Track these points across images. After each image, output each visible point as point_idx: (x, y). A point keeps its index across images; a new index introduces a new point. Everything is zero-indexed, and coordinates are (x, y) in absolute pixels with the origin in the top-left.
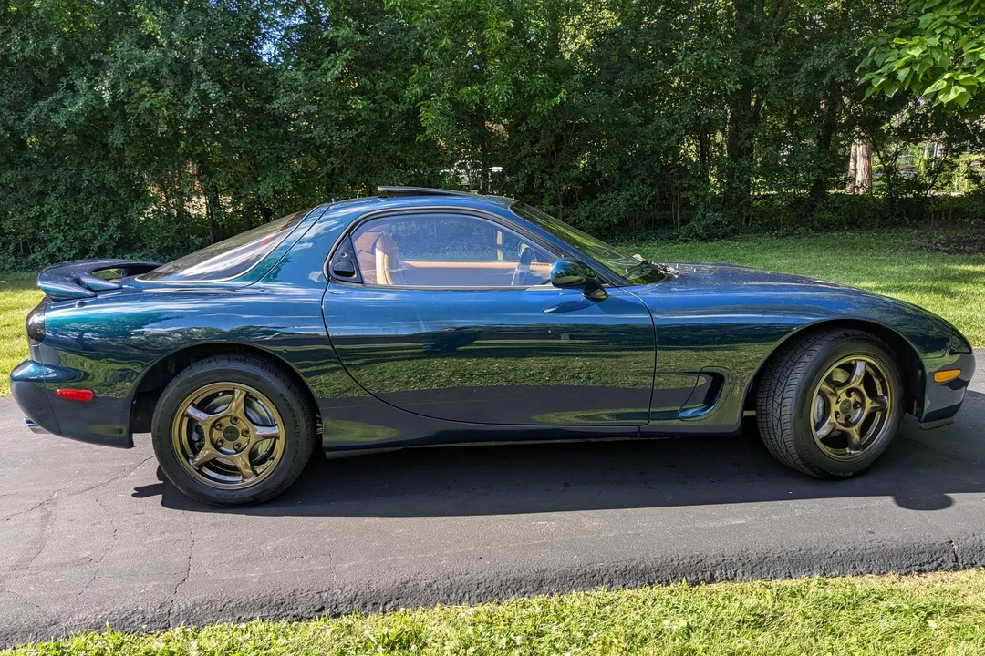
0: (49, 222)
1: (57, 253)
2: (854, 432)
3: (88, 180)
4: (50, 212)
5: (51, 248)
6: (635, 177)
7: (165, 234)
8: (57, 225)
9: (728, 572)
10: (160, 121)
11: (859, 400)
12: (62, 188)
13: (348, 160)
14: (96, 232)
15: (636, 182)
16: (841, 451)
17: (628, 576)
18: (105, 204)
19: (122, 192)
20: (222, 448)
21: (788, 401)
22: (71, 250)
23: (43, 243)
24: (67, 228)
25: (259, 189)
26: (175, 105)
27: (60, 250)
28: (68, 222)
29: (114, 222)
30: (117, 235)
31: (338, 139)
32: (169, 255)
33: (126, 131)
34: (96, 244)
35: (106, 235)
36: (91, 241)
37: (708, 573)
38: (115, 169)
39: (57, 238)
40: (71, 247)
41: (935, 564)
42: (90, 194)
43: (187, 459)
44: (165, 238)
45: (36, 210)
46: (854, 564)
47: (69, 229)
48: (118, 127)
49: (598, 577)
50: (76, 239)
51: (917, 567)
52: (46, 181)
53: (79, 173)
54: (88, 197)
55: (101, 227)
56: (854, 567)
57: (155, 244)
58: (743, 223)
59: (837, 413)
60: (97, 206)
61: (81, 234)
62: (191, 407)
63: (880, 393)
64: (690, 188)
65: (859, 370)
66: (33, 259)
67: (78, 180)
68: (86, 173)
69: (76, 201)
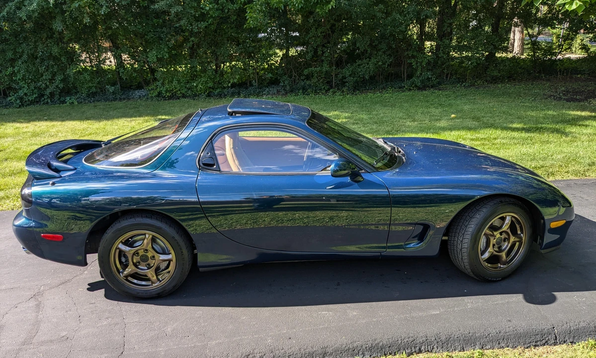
0: (18, 77)
1: (24, 97)
2: (504, 254)
3: (42, 52)
4: (19, 71)
5: (21, 93)
6: (379, 50)
7: (90, 85)
8: (23, 79)
9: (429, 347)
10: (85, 15)
11: (507, 237)
12: (25, 57)
13: (203, 39)
14: (48, 83)
15: (380, 53)
16: (494, 266)
17: (373, 350)
18: (53, 66)
19: (62, 59)
20: (139, 266)
21: (466, 241)
22: (33, 95)
23: (16, 91)
24: (30, 81)
25: (148, 57)
26: (94, 5)
27: (26, 94)
28: (30, 77)
29: (59, 78)
30: (61, 86)
31: (196, 28)
32: (94, 97)
33: (64, 21)
34: (48, 91)
35: (54, 85)
36: (45, 89)
37: (418, 348)
38: (58, 44)
39: (24, 87)
40: (33, 93)
41: (544, 341)
42: (43, 60)
43: (119, 272)
44: (90, 87)
45: (10, 70)
46: (499, 342)
47: (31, 82)
48: (59, 18)
49: (356, 351)
50: (35, 88)
51: (534, 344)
52: (15, 53)
53: (36, 47)
54: (42, 62)
55: (51, 80)
56: (499, 344)
57: (85, 92)
58: (445, 78)
59: (494, 245)
60: (48, 67)
61: (39, 84)
62: (121, 244)
63: (519, 232)
64: (413, 57)
65: (508, 221)
66: (10, 100)
67: (35, 51)
68: (40, 46)
69: (34, 64)
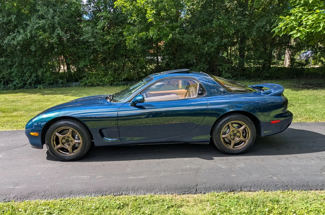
0: (13, 74)
1: (16, 85)
3: (25, 61)
4: (14, 71)
5: (14, 83)
8: (16, 75)
10: (46, 43)
12: (17, 64)
13: (108, 56)
14: (28, 78)
18: (31, 69)
19: (36, 65)
22: (21, 84)
23: (12, 81)
24: (19, 76)
25: (79, 65)
26: (50, 38)
27: (17, 83)
28: (19, 75)
29: (34, 75)
30: (35, 79)
32: (52, 85)
33: (36, 46)
34: (29, 81)
35: (31, 79)
36: (27, 81)
38: (34, 58)
39: (16, 80)
40: (21, 82)
42: (26, 66)
44: (50, 80)
45: (9, 71)
47: (20, 77)
48: (34, 44)
50: (22, 80)
52: (12, 62)
53: (22, 59)
54: (25, 67)
55: (30, 76)
57: (47, 82)
60: (28, 69)
61: (24, 78)
66: (9, 86)
67: (22, 61)
68: (25, 59)
69: (22, 68)
